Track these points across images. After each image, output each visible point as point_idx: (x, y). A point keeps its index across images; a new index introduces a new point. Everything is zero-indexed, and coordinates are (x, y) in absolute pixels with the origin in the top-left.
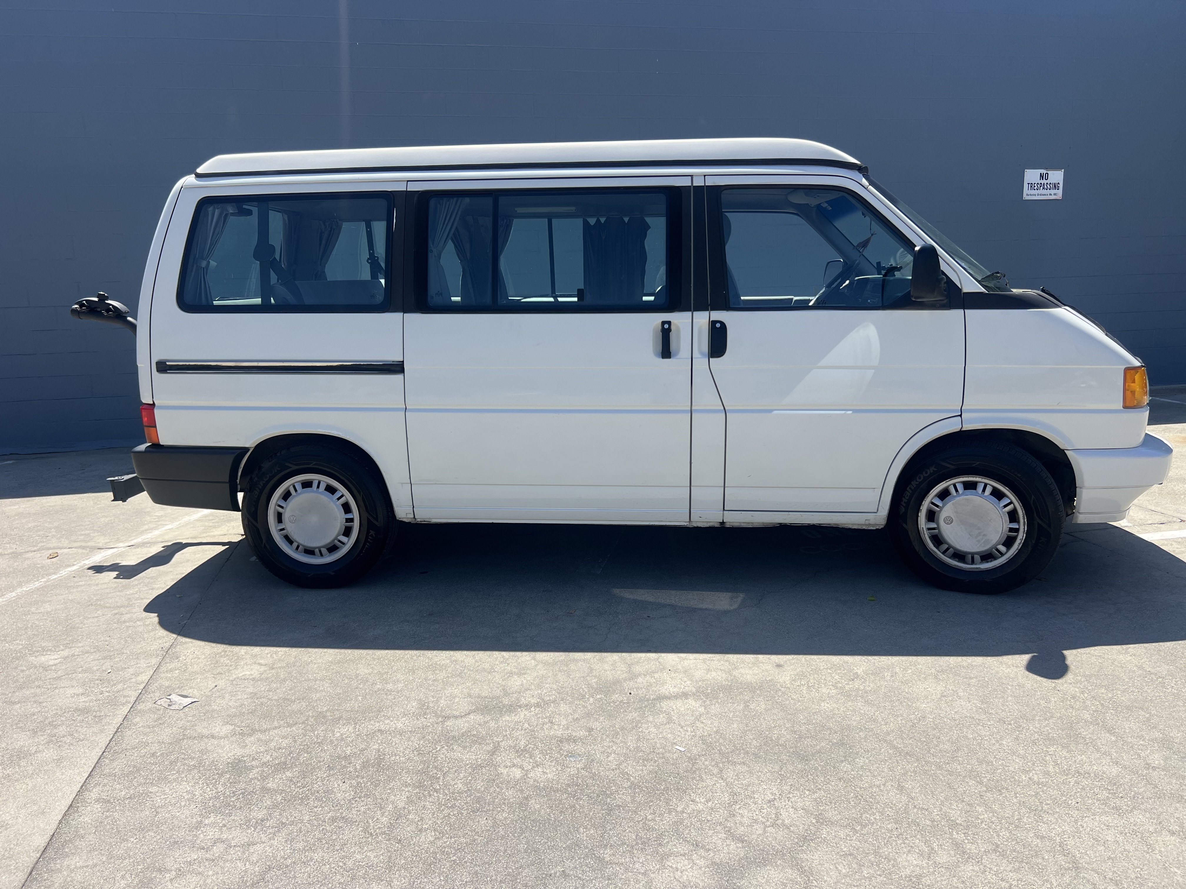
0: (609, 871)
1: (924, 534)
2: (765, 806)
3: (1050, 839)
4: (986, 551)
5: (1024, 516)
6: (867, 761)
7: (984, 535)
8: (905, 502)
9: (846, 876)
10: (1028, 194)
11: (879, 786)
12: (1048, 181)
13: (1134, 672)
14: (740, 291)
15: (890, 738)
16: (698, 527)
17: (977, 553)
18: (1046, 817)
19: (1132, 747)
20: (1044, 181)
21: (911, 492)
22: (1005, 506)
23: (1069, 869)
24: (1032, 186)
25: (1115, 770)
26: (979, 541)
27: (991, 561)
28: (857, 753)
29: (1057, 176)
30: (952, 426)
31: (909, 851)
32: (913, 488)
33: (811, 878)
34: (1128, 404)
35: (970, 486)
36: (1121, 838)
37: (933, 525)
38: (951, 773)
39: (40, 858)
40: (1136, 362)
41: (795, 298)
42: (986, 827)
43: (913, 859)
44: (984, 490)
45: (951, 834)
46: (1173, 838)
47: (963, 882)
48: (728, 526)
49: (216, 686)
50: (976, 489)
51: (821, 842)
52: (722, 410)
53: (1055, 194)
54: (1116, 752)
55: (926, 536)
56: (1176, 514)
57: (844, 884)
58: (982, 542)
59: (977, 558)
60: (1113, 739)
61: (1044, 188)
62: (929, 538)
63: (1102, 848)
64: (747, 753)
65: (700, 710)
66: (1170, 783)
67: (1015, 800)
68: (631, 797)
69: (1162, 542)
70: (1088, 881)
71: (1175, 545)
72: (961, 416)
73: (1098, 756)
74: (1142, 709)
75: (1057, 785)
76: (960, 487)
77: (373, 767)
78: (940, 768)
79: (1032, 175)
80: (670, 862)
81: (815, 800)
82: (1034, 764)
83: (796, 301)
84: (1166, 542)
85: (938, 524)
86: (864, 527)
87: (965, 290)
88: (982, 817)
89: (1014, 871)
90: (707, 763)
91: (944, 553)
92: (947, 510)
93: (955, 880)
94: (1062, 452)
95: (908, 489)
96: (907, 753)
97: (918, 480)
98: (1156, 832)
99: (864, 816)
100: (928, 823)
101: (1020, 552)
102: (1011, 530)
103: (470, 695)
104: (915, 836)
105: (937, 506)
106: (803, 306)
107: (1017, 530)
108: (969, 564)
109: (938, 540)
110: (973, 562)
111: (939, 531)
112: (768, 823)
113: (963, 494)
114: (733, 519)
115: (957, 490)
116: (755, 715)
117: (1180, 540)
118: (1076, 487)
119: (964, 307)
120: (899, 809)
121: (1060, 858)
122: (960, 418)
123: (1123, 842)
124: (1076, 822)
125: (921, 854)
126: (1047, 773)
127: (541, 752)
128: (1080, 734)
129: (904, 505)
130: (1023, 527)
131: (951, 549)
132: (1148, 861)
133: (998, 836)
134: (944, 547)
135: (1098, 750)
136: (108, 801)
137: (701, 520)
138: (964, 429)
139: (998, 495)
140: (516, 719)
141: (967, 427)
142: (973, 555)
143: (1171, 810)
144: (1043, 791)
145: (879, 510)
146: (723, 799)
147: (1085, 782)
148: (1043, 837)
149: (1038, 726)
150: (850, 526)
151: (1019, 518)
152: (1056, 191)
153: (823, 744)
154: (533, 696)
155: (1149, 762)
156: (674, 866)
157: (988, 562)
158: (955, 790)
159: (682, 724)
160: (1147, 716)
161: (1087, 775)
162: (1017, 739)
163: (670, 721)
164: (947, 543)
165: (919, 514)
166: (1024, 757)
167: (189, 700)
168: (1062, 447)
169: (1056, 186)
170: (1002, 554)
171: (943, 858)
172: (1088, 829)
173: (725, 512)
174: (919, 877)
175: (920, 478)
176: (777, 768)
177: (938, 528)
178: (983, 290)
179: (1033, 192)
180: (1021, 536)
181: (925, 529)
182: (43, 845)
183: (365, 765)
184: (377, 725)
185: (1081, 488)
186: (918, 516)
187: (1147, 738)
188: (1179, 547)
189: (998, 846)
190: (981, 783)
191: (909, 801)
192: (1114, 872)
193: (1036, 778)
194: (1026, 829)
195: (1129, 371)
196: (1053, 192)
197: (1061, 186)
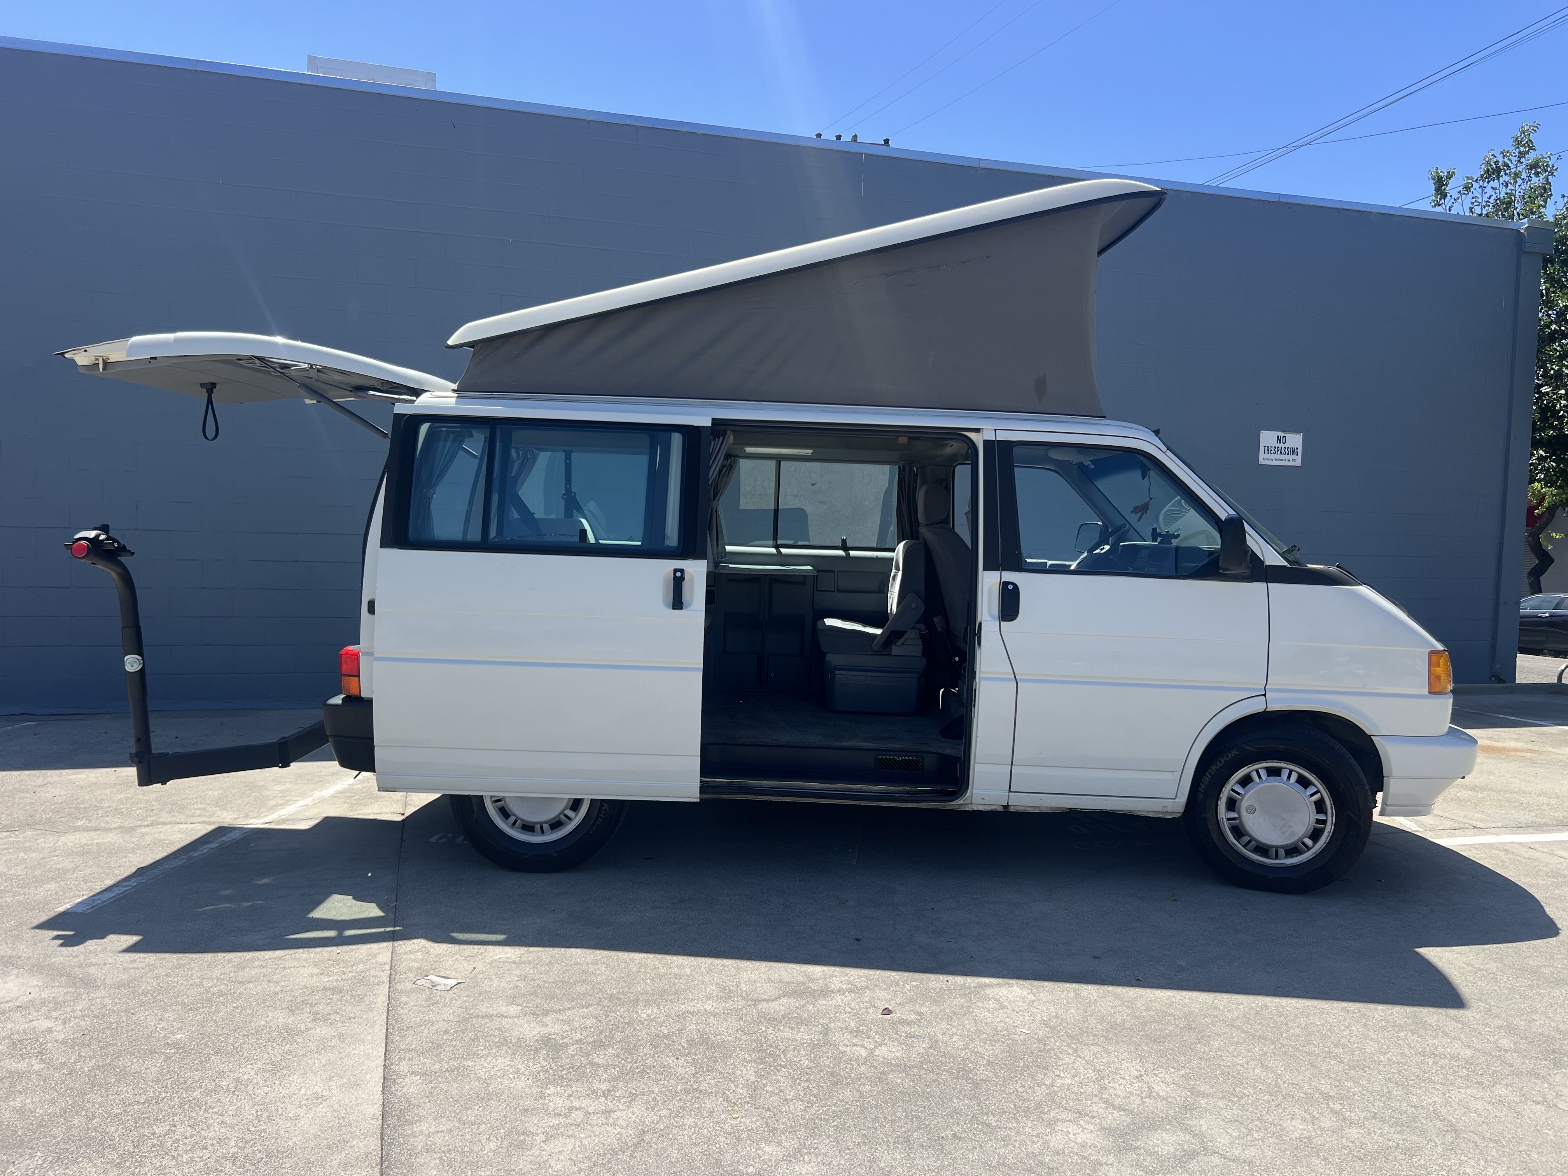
0: (1001, 1133)
1: (1224, 825)
2: (1135, 1081)
3: (1423, 1108)
4: (1292, 844)
5: (1331, 807)
6: (1222, 1043)
7: (1290, 827)
8: (1203, 789)
9: (1238, 1138)
10: (1265, 458)
11: (1242, 1065)
12: (1285, 445)
13: (1463, 968)
14: (1024, 552)
15: (1238, 1023)
16: (978, 811)
17: (1281, 847)
18: (1414, 1091)
19: (1479, 1033)
20: (1281, 445)
21: (1210, 777)
22: (1312, 795)
23: (1448, 1131)
24: (1268, 449)
25: (1468, 1053)
26: (1283, 833)
27: (1297, 856)
28: (1209, 1036)
29: (1295, 440)
30: (1256, 706)
31: (1292, 1118)
32: (1213, 773)
33: (1205, 1140)
34: (1433, 690)
35: (1274, 772)
36: (1490, 1108)
37: (1233, 815)
38: (1309, 1054)
39: (383, 1126)
40: (1440, 647)
41: (1050, 563)
42: (1359, 1099)
43: (1299, 1125)
44: (1289, 777)
45: (1327, 1104)
46: (1539, 1107)
47: (1352, 1142)
48: (1012, 809)
49: (475, 968)
50: (1280, 776)
51: (1202, 1111)
52: (1012, 679)
53: (1293, 460)
54: (1466, 1037)
55: (1226, 826)
56: (1466, 821)
57: (1239, 1144)
58: (1287, 834)
59: (1282, 852)
60: (1460, 1026)
61: (1281, 453)
62: (1229, 829)
63: (1475, 1114)
64: (1095, 1035)
65: (1029, 997)
66: (1524, 1063)
67: (1380, 1077)
68: (993, 1073)
69: (1459, 847)
70: (1469, 1140)
71: (1474, 851)
72: (1265, 695)
73: (1449, 1040)
74: (1481, 1001)
75: (1417, 1064)
76: (1263, 773)
77: (701, 1045)
78: (1297, 1050)
79: (1268, 438)
80: (1060, 1126)
81: (1183, 1076)
82: (1388, 1047)
83: (1051, 565)
84: (1463, 848)
85: (1239, 814)
86: (1160, 816)
87: (1267, 563)
88: (1353, 1090)
89: (1398, 1133)
90: (1058, 1044)
91: (1245, 846)
92: (1248, 798)
93: (1344, 1140)
94: (1369, 737)
95: (1207, 774)
96: (1260, 1037)
97: (1218, 764)
98: (1521, 1102)
99: (1237, 1090)
100: (1302, 1095)
101: (1328, 845)
102: (1318, 821)
103: (770, 981)
104: (1294, 1106)
105: (1238, 794)
106: (1064, 570)
107: (1324, 822)
108: (1271, 859)
109: (1239, 831)
110: (1277, 857)
111: (1241, 822)
112: (1144, 1095)
113: (1266, 781)
114: (1020, 802)
115: (1260, 777)
116: (1089, 1002)
117: (1477, 846)
118: (1383, 777)
119: (1267, 581)
120: (1270, 1084)
121: (1438, 1124)
122: (1264, 697)
123: (1493, 1110)
124: (1444, 1094)
125: (1305, 1120)
126: (1403, 1054)
127: (877, 1033)
128: (1426, 1021)
129: (1203, 791)
130: (1331, 819)
131: (1253, 842)
132: (1520, 1124)
133: (1374, 1105)
134: (1246, 839)
135: (1448, 1036)
136: (425, 1073)
137: (983, 802)
138: (1268, 710)
139: (1304, 782)
140: (834, 1002)
141: (1272, 707)
142: (1277, 848)
143: (1530, 1085)
144: (1404, 1069)
145: (1178, 795)
146: (1088, 1075)
147: (1442, 1062)
148: (1416, 1107)
149: (1382, 1014)
150: (1145, 814)
151: (1326, 808)
152: (1294, 457)
153: (1170, 1028)
154: (841, 982)
155: (1499, 1045)
156: (1065, 1130)
157: (1293, 857)
158: (1319, 1068)
159: (1016, 1009)
160: (1487, 1006)
161: (1442, 1056)
162: (1365, 1025)
163: (1002, 1007)
164: (1249, 835)
165: (1219, 802)
166: (1377, 1041)
167: (452, 982)
168: (1368, 733)
169: (1294, 451)
170: (1309, 848)
171: (1326, 1123)
172: (1457, 1100)
173: (1011, 794)
174: (1309, 1138)
175: (1220, 762)
176: (1133, 1049)
177: (1239, 818)
178: (1286, 564)
179: (1269, 456)
180: (1329, 828)
181: (1225, 820)
182: (378, 1114)
183: (691, 1043)
184: (683, 1007)
185: (1388, 777)
186: (1217, 805)
187: (1492, 1026)
188: (1479, 853)
189: (1376, 1113)
190: (1342, 1062)
191: (1277, 1078)
192: (1491, 1134)
193: (1394, 1058)
194: (1398, 1100)
195: (1432, 653)
196: (1291, 457)
197: (1300, 451)
